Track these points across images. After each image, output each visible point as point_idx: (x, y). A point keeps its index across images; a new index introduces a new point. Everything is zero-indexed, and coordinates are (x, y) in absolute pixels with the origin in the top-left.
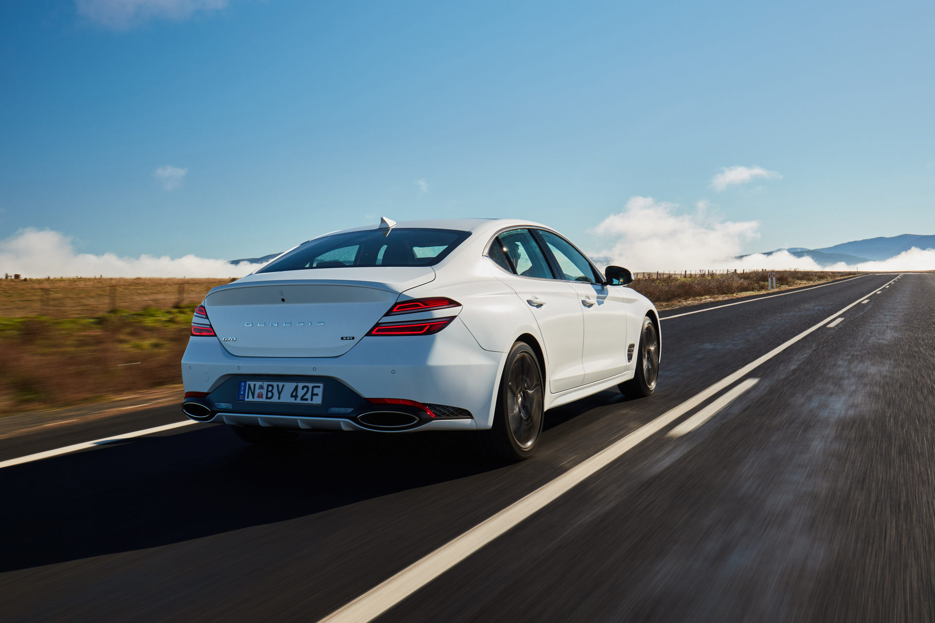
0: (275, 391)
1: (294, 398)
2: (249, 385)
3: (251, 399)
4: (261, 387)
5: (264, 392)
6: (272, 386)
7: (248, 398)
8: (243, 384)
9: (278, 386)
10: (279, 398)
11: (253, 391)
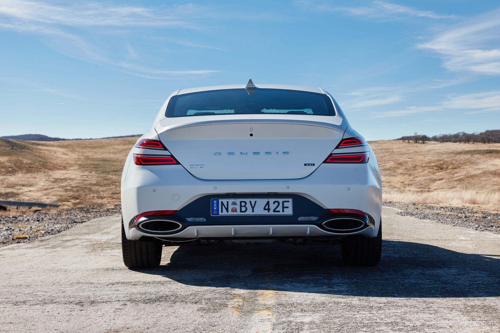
0: (248, 206)
1: (267, 211)
2: (222, 202)
3: (225, 213)
4: (234, 204)
5: (238, 207)
6: (245, 203)
7: (222, 212)
8: (215, 202)
9: (250, 202)
10: (253, 211)
11: (226, 207)
